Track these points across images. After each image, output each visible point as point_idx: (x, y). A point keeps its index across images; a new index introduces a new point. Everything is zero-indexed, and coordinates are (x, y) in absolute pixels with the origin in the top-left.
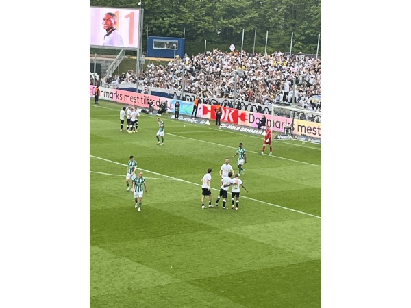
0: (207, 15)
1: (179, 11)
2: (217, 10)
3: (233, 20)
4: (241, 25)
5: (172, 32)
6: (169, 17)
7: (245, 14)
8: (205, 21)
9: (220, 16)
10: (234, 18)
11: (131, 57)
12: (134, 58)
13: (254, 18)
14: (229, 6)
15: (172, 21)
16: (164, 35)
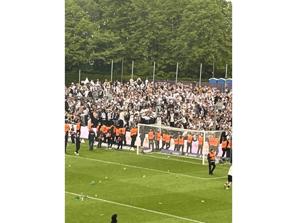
0: (81, 49)
2: (89, 44)
3: (103, 53)
4: (111, 57)
7: (113, 47)
8: (78, 54)
9: (92, 50)
10: (104, 51)
13: (122, 50)
14: (100, 40)
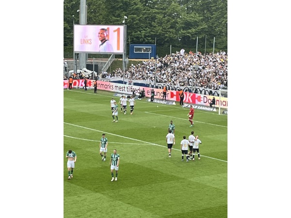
0: (171, 27)
1: (151, 26)
2: (178, 24)
3: (190, 31)
4: (196, 34)
5: (147, 41)
6: (145, 30)
7: (198, 26)
8: (170, 31)
9: (180, 28)
10: (190, 29)
11: (119, 59)
12: (121, 60)
13: (204, 28)
14: (187, 20)
15: (147, 33)
16: (141, 43)
